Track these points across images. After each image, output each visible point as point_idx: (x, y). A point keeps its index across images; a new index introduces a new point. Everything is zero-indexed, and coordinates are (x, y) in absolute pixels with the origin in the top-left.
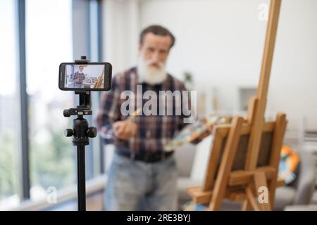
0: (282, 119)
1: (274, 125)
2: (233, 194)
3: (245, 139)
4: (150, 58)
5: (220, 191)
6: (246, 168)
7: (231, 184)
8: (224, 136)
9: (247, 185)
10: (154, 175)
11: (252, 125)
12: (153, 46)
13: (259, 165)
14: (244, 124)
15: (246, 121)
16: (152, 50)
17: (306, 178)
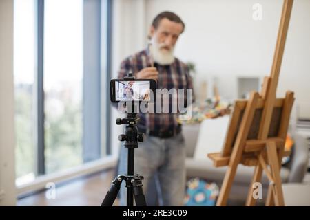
0: (290, 97)
1: (283, 101)
2: (247, 160)
3: (259, 112)
4: (163, 41)
5: (237, 156)
6: (259, 137)
7: (246, 151)
8: (242, 108)
9: (259, 152)
10: (167, 150)
11: (265, 100)
12: (168, 30)
13: (269, 136)
14: (259, 100)
15: (261, 97)
16: (166, 34)
17: (299, 159)
